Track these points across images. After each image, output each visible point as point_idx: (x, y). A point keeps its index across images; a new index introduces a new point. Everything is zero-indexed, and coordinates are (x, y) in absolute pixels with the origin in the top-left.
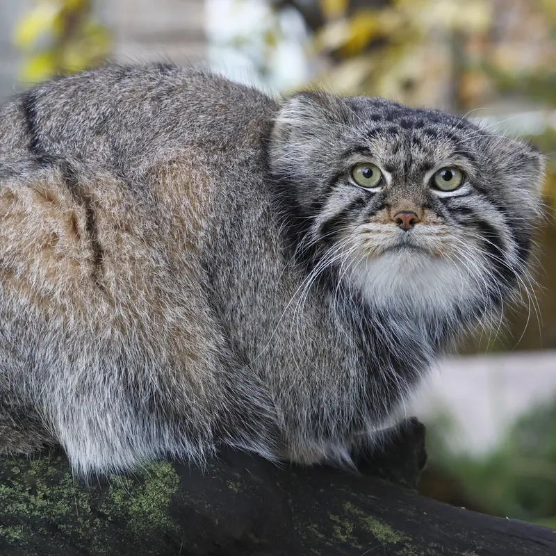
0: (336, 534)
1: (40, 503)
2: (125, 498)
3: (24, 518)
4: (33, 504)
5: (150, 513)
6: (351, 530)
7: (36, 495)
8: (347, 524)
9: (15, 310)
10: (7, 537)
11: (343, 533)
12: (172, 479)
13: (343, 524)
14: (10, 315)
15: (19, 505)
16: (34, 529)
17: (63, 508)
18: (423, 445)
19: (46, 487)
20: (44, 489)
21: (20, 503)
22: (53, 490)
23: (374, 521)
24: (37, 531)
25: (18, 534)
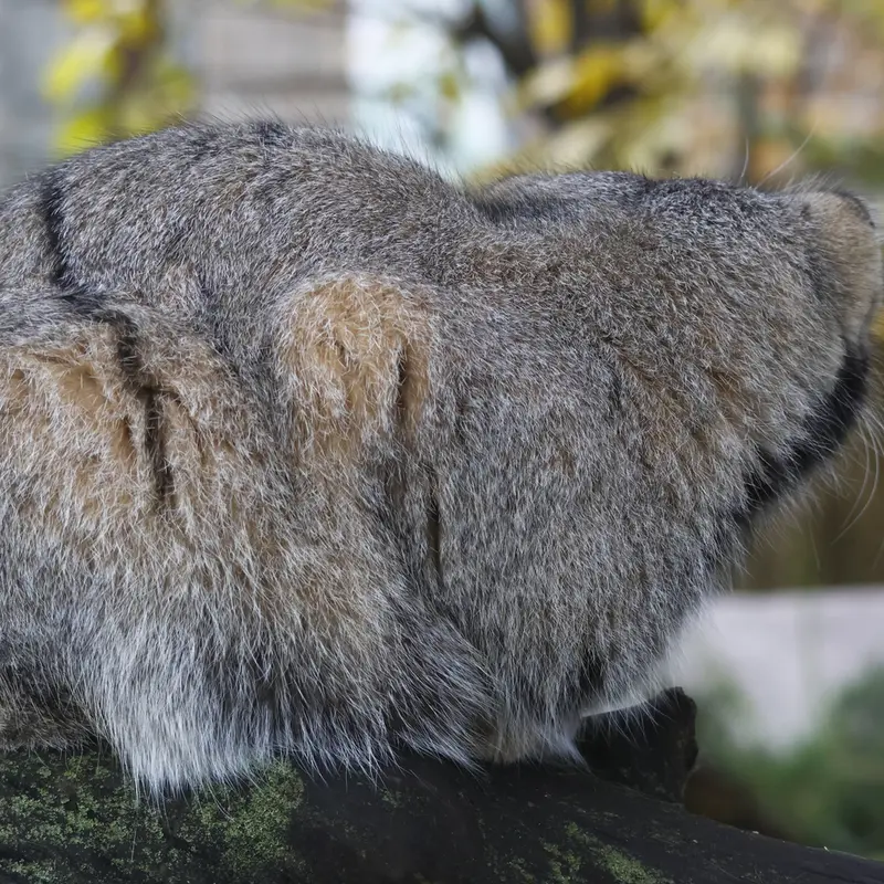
0: (554, 873)
1: (84, 824)
2: (218, 817)
3: (57, 848)
4: (72, 826)
5: (257, 840)
6: (578, 868)
7: (76, 811)
8: (571, 859)
9: (39, 553)
10: (30, 878)
11: (565, 872)
12: (292, 785)
13: (565, 858)
14: (31, 559)
15: (48, 827)
16: (73, 864)
17: (119, 831)
18: (692, 733)
19: (92, 799)
20: (89, 801)
21: (52, 823)
22: (104, 803)
23: (614, 853)
24: (78, 868)
25: (47, 873)
